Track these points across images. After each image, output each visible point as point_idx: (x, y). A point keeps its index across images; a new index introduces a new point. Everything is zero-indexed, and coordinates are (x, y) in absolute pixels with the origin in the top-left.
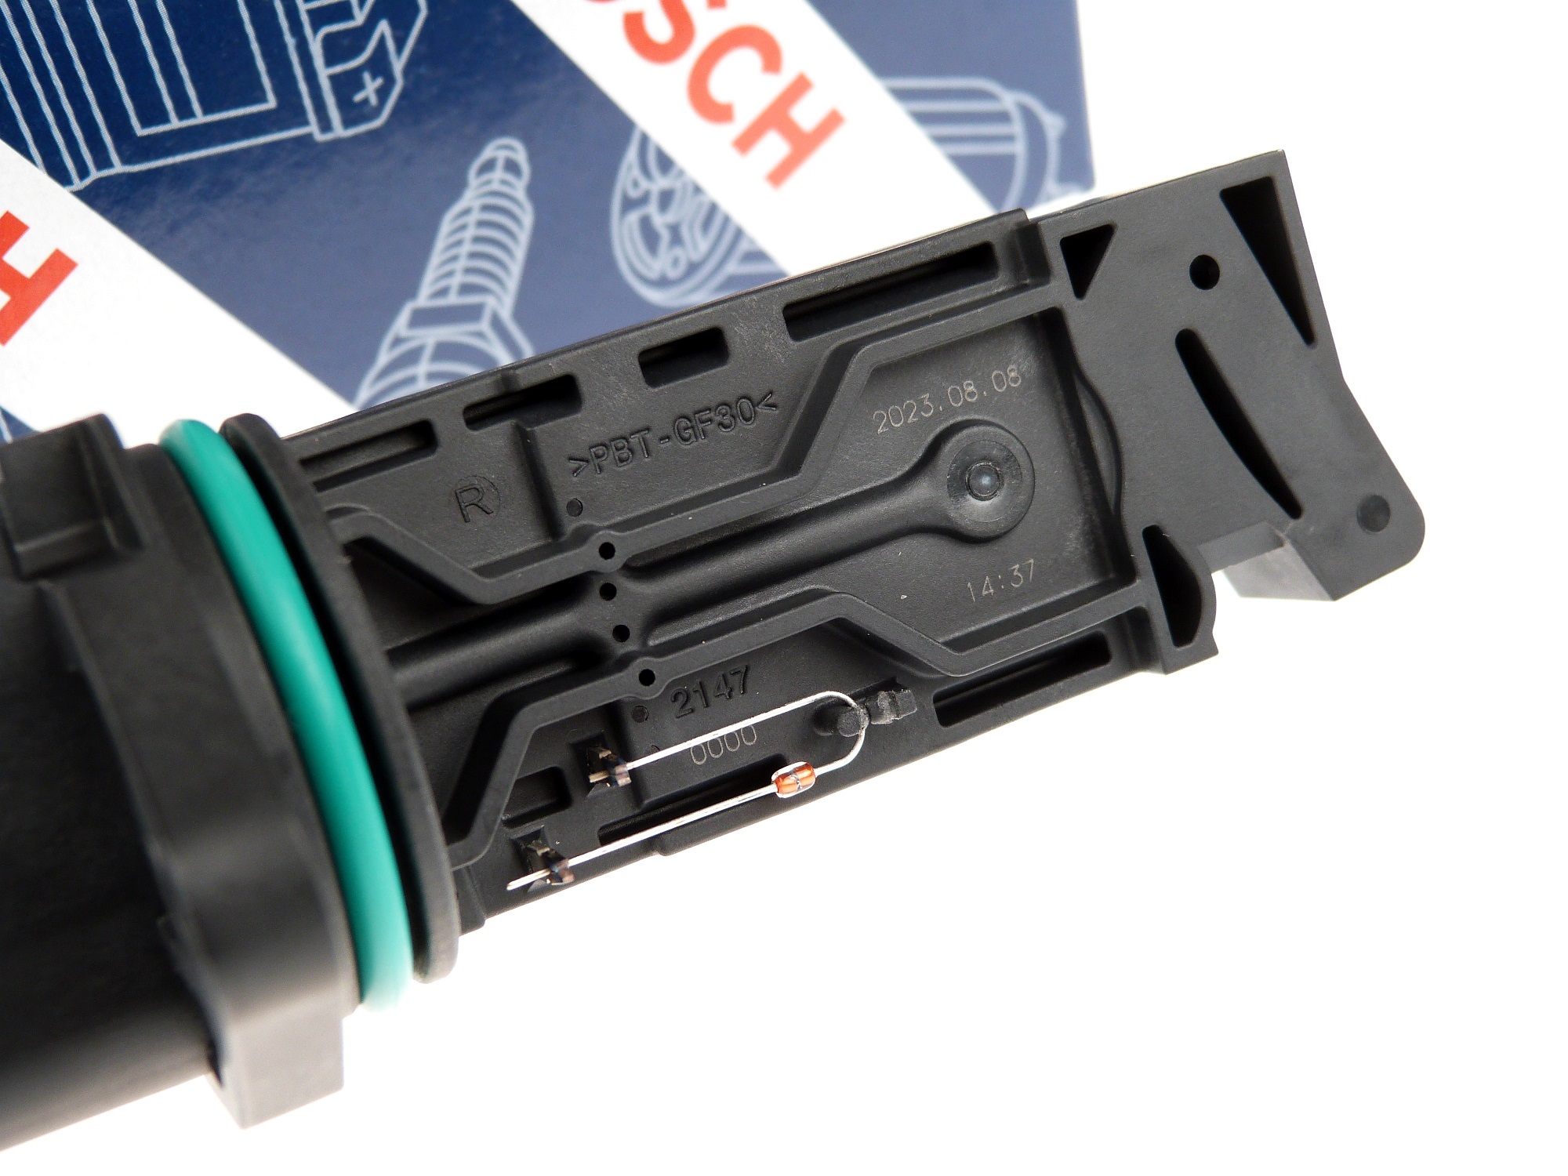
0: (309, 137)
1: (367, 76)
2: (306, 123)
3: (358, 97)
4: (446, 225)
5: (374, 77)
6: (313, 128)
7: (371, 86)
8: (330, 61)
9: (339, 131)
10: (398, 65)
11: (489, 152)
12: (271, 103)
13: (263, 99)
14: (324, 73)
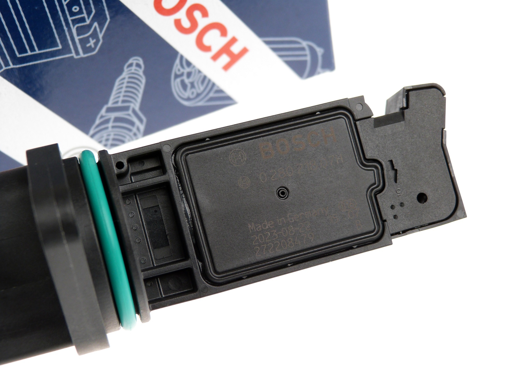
0: (72, 57)
1: (91, 39)
2: (71, 53)
3: (88, 45)
4: (117, 83)
5: (93, 39)
6: (73, 54)
7: (92, 42)
8: (78, 35)
9: (82, 55)
10: (101, 36)
11: (130, 61)
12: (60, 47)
13: (57, 46)
14: (77, 38)
